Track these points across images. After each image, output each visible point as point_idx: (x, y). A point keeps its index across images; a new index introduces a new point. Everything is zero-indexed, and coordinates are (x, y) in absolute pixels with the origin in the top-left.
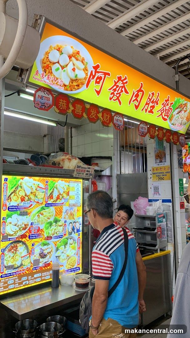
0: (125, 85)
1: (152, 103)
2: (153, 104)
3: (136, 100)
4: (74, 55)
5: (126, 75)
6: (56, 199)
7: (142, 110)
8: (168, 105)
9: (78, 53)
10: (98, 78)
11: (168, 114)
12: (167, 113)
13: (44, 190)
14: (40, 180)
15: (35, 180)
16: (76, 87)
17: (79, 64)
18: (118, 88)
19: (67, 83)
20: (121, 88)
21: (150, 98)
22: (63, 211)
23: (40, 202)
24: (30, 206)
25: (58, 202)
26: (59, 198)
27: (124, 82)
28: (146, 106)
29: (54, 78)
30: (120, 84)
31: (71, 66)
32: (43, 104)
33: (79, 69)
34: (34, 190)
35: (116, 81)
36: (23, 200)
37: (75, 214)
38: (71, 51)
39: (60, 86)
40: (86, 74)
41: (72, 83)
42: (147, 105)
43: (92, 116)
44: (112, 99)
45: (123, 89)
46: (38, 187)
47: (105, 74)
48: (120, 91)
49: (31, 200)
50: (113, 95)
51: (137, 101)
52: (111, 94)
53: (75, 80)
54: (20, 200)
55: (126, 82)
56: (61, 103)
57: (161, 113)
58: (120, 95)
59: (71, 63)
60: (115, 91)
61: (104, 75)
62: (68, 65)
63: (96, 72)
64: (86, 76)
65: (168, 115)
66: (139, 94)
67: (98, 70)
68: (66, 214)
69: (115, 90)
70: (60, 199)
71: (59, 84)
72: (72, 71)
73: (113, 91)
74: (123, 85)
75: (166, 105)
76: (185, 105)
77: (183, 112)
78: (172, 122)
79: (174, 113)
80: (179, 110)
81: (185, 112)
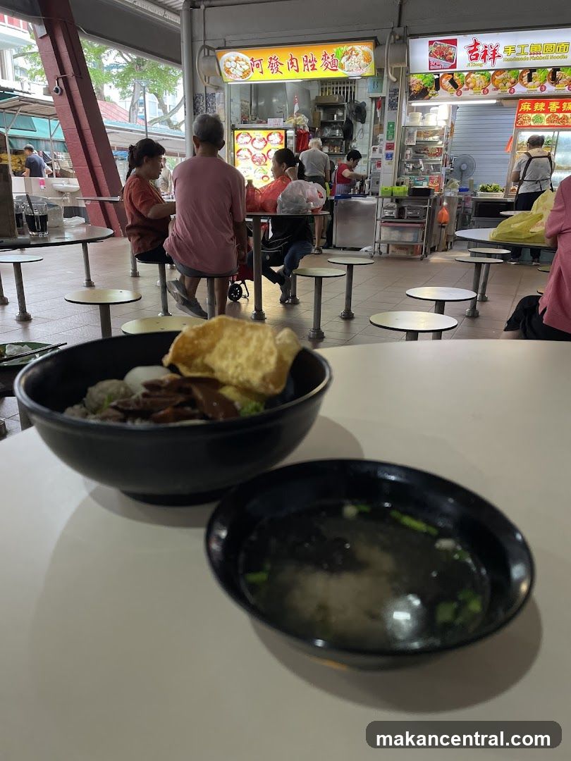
2: (311, 63)
3: (293, 66)
4: (237, 60)
5: (274, 54)
7: (304, 71)
8: (328, 58)
9: (238, 57)
10: (256, 65)
11: (335, 65)
12: (333, 64)
16: (247, 75)
17: (242, 63)
18: (274, 64)
19: (241, 75)
20: (276, 64)
21: (305, 59)
27: (276, 59)
28: (305, 67)
29: (234, 75)
30: (273, 62)
31: (238, 66)
35: (270, 61)
38: (234, 59)
39: (239, 78)
41: (244, 74)
42: (307, 66)
44: (274, 73)
45: (278, 64)
47: (260, 60)
48: (276, 66)
50: (272, 70)
51: (295, 67)
53: (245, 72)
55: (278, 59)
57: (326, 66)
58: (278, 69)
61: (259, 62)
63: (253, 62)
64: (249, 67)
66: (293, 61)
69: (272, 66)
72: (241, 68)
73: (272, 68)
74: (276, 61)
76: (352, 50)
77: (354, 57)
78: (346, 69)
79: (342, 62)
80: (347, 57)
81: (357, 55)
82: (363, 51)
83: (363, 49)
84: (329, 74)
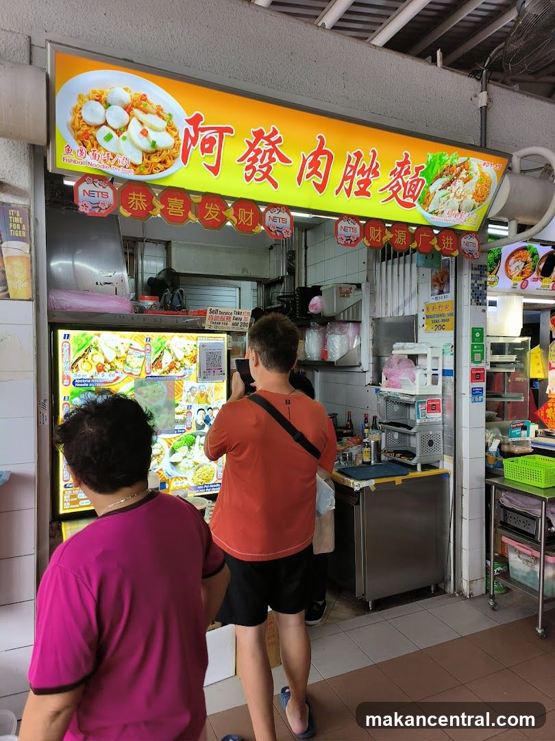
0: (277, 145)
1: (360, 175)
2: (363, 176)
3: (315, 172)
4: (135, 104)
5: (273, 126)
6: (168, 368)
7: (337, 192)
8: (407, 172)
9: (144, 98)
10: (204, 141)
11: (414, 192)
12: (410, 190)
13: (143, 354)
14: (134, 336)
15: (124, 337)
16: (159, 165)
17: (151, 119)
18: (261, 155)
19: (138, 161)
20: (268, 154)
21: (353, 163)
22: (183, 389)
23: (135, 373)
24: (115, 380)
25: (172, 373)
26: (175, 367)
27: (273, 139)
28: (345, 182)
29: (106, 155)
30: (263, 146)
32: (96, 205)
33: (156, 130)
34: (123, 354)
35: (252, 142)
36: (100, 369)
37: (210, 395)
38: (127, 98)
39: (125, 167)
40: (175, 137)
41: (149, 159)
42: (349, 181)
43: (209, 216)
44: (253, 178)
45: (275, 155)
46: (130, 348)
47: (221, 131)
48: (268, 161)
49: (117, 370)
50: (251, 171)
51: (319, 175)
52: (247, 168)
53: (153, 153)
54: (94, 370)
55: (279, 140)
56: (134, 199)
57: (393, 191)
58: (270, 169)
59: (134, 120)
60: (254, 163)
61: (218, 134)
62: (127, 126)
63: (196, 130)
64: (177, 142)
65: (416, 194)
66: (319, 159)
67: (200, 126)
68: (190, 393)
69: (254, 160)
70: (177, 369)
71: (121, 164)
72: (142, 136)
73: (251, 162)
74: (271, 147)
75: (402, 174)
76: (464, 166)
77: (459, 183)
78: (431, 208)
79: (432, 189)
80: (445, 179)
81: (466, 181)
82: (483, 175)
83: (485, 169)
84: (393, 212)
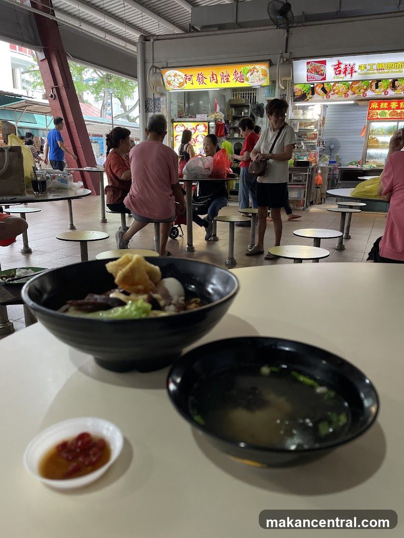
0: (203, 76)
2: (226, 77)
5: (201, 71)
7: (221, 83)
8: (238, 74)
9: (176, 74)
10: (189, 79)
11: (242, 78)
16: (182, 85)
17: (178, 77)
19: (178, 85)
21: (222, 75)
29: (173, 86)
30: (200, 76)
31: (176, 80)
35: (198, 76)
38: (173, 75)
42: (223, 79)
47: (191, 76)
48: (202, 79)
50: (200, 83)
51: (215, 80)
57: (236, 79)
63: (187, 77)
64: (184, 80)
66: (213, 76)
69: (199, 80)
76: (254, 68)
77: (255, 73)
78: (250, 81)
79: (247, 76)
80: (251, 73)
81: (257, 72)
82: (262, 69)
83: (261, 67)
84: (238, 85)
